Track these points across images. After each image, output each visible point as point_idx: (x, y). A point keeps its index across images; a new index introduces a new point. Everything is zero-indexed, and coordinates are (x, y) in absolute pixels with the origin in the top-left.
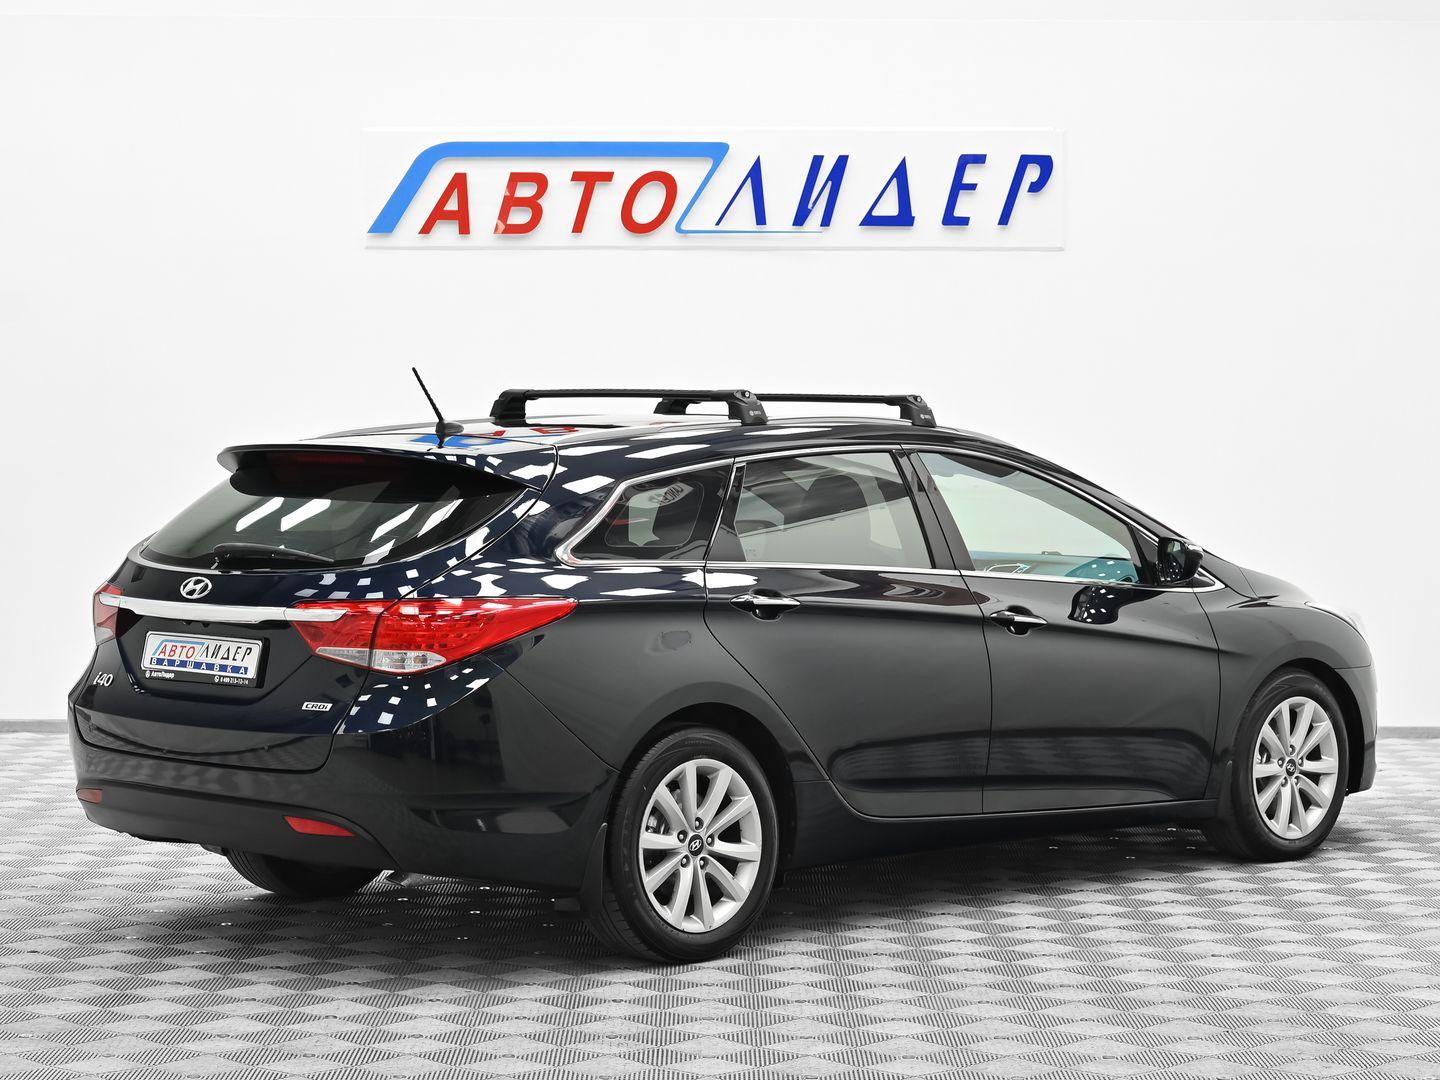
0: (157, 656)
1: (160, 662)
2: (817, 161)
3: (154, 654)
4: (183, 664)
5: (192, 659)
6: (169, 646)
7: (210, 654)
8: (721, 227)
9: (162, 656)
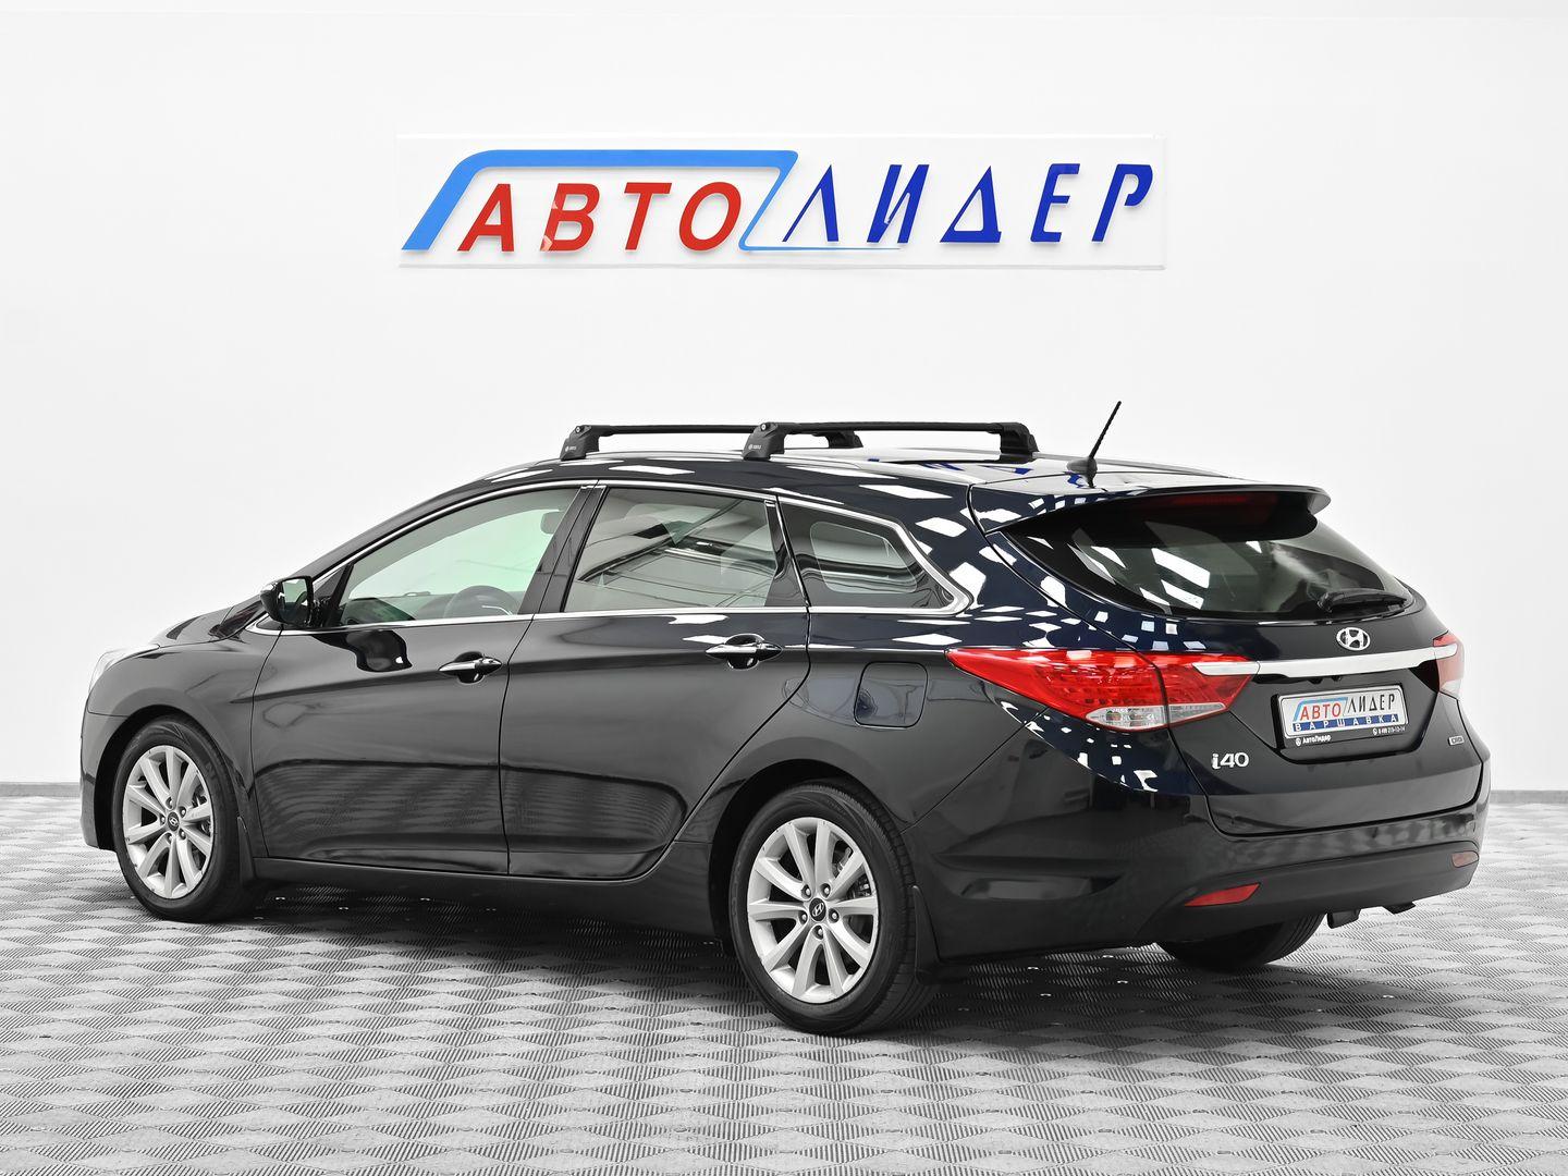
0: (1298, 721)
1: (1305, 726)
2: (894, 171)
3: (1295, 719)
4: (1333, 723)
5: (1341, 717)
6: (1310, 708)
7: (1357, 708)
8: (791, 242)
9: (1305, 720)
